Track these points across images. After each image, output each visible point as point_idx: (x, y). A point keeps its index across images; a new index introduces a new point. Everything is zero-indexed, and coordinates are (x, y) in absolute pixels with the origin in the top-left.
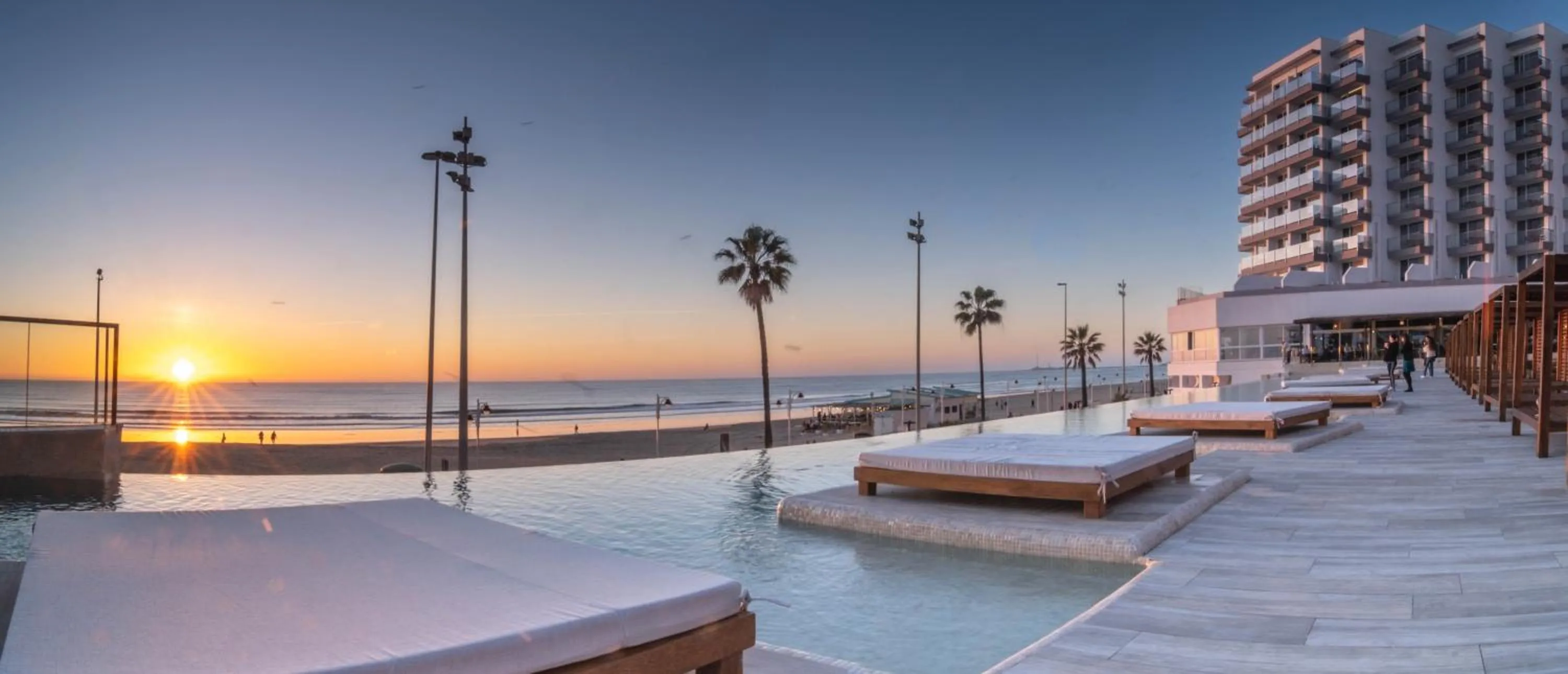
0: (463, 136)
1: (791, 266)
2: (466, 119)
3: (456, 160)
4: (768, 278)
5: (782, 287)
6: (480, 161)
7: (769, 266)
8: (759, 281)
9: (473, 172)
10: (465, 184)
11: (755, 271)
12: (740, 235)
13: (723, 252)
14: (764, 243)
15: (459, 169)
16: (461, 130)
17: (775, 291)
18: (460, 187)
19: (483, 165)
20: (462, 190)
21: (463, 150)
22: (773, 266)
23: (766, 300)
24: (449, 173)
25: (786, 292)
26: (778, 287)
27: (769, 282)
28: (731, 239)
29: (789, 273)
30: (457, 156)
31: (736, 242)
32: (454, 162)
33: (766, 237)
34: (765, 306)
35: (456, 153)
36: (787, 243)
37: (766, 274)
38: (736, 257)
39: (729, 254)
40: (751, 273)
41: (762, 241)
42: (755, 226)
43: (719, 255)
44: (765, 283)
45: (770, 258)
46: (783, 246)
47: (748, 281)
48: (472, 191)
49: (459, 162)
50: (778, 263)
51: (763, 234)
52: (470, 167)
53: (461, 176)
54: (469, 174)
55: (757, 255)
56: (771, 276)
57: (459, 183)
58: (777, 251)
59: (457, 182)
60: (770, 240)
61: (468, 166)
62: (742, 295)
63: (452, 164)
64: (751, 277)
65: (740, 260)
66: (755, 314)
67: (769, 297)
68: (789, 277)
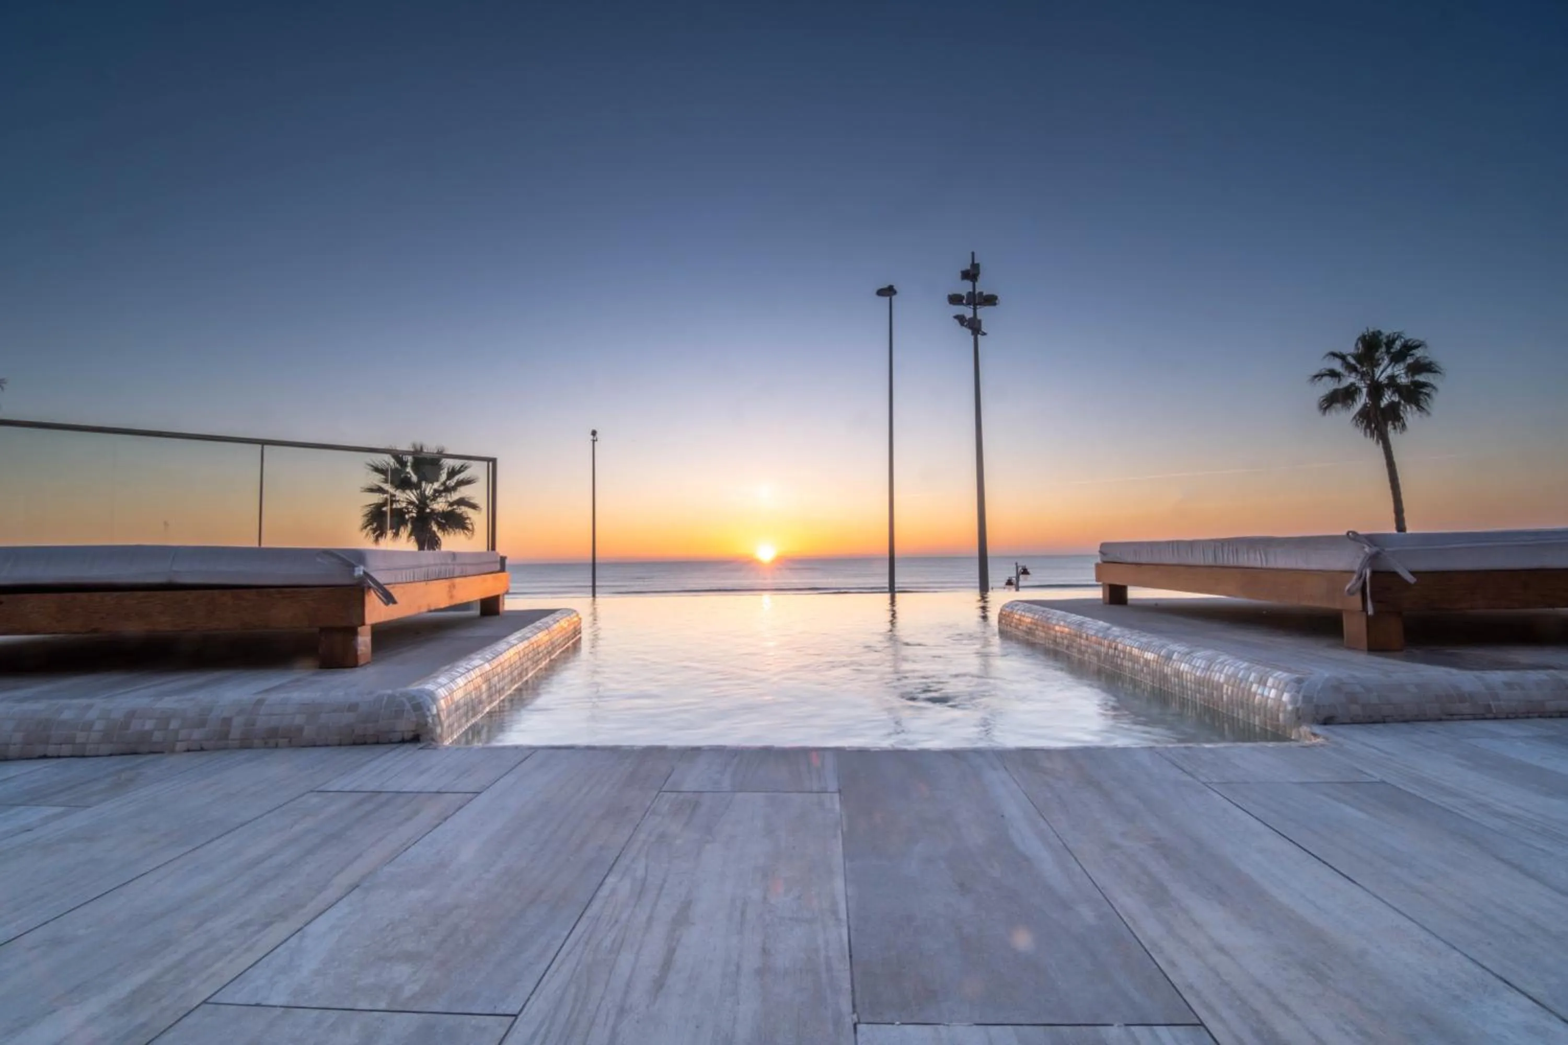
0: (971, 274)
1: (1434, 378)
2: (973, 254)
3: (964, 302)
4: (1396, 398)
5: (1420, 408)
6: (990, 300)
7: (1395, 381)
8: (1384, 402)
9: (984, 313)
10: (975, 327)
11: (1376, 390)
12: (1350, 347)
13: (1323, 371)
14: (1388, 352)
15: (968, 312)
16: (969, 267)
17: (1410, 414)
18: (970, 331)
19: (995, 304)
20: (973, 334)
21: (971, 290)
22: (1404, 380)
23: (1395, 428)
24: (957, 317)
25: (1429, 414)
26: (1415, 408)
27: (1399, 403)
28: (1334, 355)
29: (1434, 388)
30: (965, 297)
31: (1343, 357)
32: (963, 304)
33: (1390, 343)
34: (1393, 435)
35: (964, 294)
36: (1426, 347)
37: (1394, 393)
38: (1343, 376)
39: (1333, 374)
40: (1370, 394)
41: (1383, 349)
42: (1371, 330)
43: (1320, 376)
44: (1393, 407)
45: (1399, 370)
46: (1418, 353)
47: (1365, 405)
48: (984, 334)
49: (968, 304)
50: (1413, 375)
51: (1385, 340)
52: (980, 308)
53: (970, 319)
54: (979, 317)
55: (1378, 372)
56: (1400, 395)
57: (970, 328)
58: (1410, 360)
59: (966, 326)
60: (1398, 345)
61: (978, 307)
62: (1357, 425)
63: (962, 307)
64: (1369, 400)
65: (1351, 379)
66: (1379, 450)
67: (1400, 424)
68: (1433, 394)
